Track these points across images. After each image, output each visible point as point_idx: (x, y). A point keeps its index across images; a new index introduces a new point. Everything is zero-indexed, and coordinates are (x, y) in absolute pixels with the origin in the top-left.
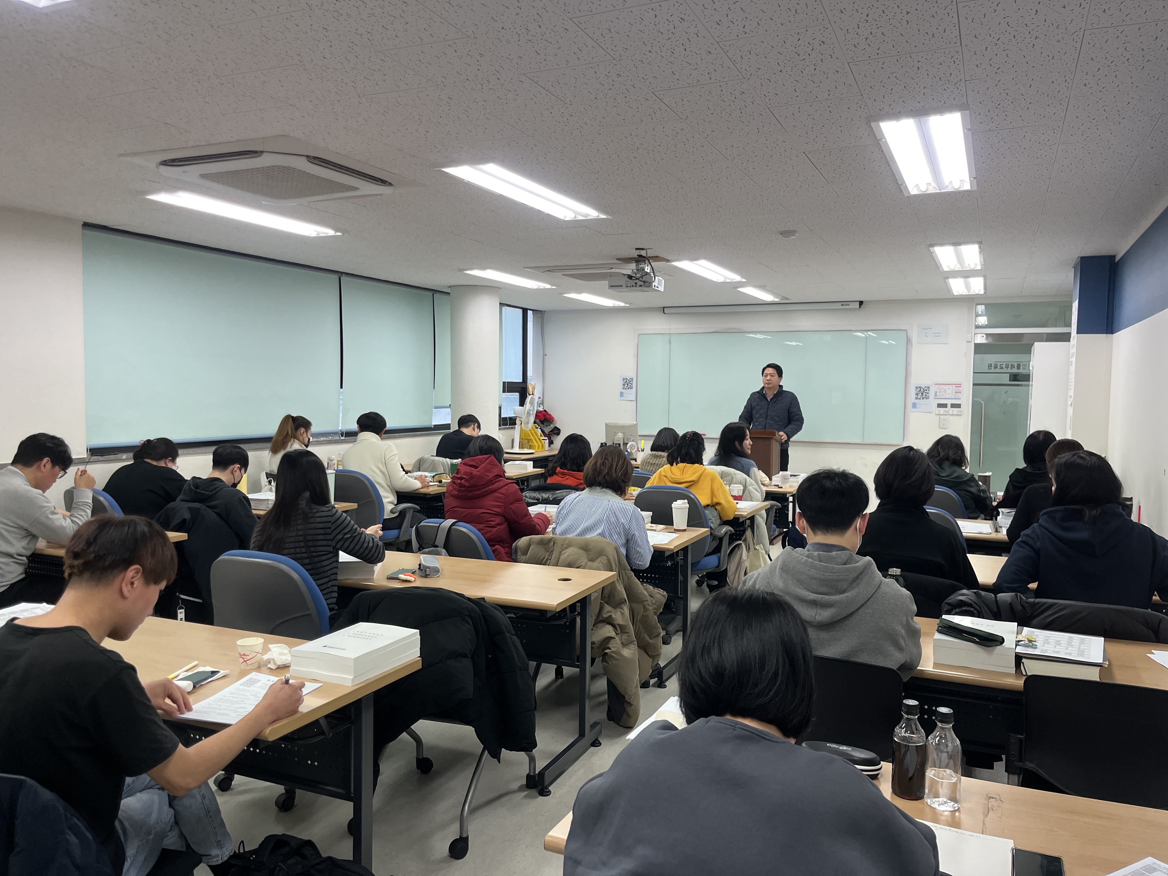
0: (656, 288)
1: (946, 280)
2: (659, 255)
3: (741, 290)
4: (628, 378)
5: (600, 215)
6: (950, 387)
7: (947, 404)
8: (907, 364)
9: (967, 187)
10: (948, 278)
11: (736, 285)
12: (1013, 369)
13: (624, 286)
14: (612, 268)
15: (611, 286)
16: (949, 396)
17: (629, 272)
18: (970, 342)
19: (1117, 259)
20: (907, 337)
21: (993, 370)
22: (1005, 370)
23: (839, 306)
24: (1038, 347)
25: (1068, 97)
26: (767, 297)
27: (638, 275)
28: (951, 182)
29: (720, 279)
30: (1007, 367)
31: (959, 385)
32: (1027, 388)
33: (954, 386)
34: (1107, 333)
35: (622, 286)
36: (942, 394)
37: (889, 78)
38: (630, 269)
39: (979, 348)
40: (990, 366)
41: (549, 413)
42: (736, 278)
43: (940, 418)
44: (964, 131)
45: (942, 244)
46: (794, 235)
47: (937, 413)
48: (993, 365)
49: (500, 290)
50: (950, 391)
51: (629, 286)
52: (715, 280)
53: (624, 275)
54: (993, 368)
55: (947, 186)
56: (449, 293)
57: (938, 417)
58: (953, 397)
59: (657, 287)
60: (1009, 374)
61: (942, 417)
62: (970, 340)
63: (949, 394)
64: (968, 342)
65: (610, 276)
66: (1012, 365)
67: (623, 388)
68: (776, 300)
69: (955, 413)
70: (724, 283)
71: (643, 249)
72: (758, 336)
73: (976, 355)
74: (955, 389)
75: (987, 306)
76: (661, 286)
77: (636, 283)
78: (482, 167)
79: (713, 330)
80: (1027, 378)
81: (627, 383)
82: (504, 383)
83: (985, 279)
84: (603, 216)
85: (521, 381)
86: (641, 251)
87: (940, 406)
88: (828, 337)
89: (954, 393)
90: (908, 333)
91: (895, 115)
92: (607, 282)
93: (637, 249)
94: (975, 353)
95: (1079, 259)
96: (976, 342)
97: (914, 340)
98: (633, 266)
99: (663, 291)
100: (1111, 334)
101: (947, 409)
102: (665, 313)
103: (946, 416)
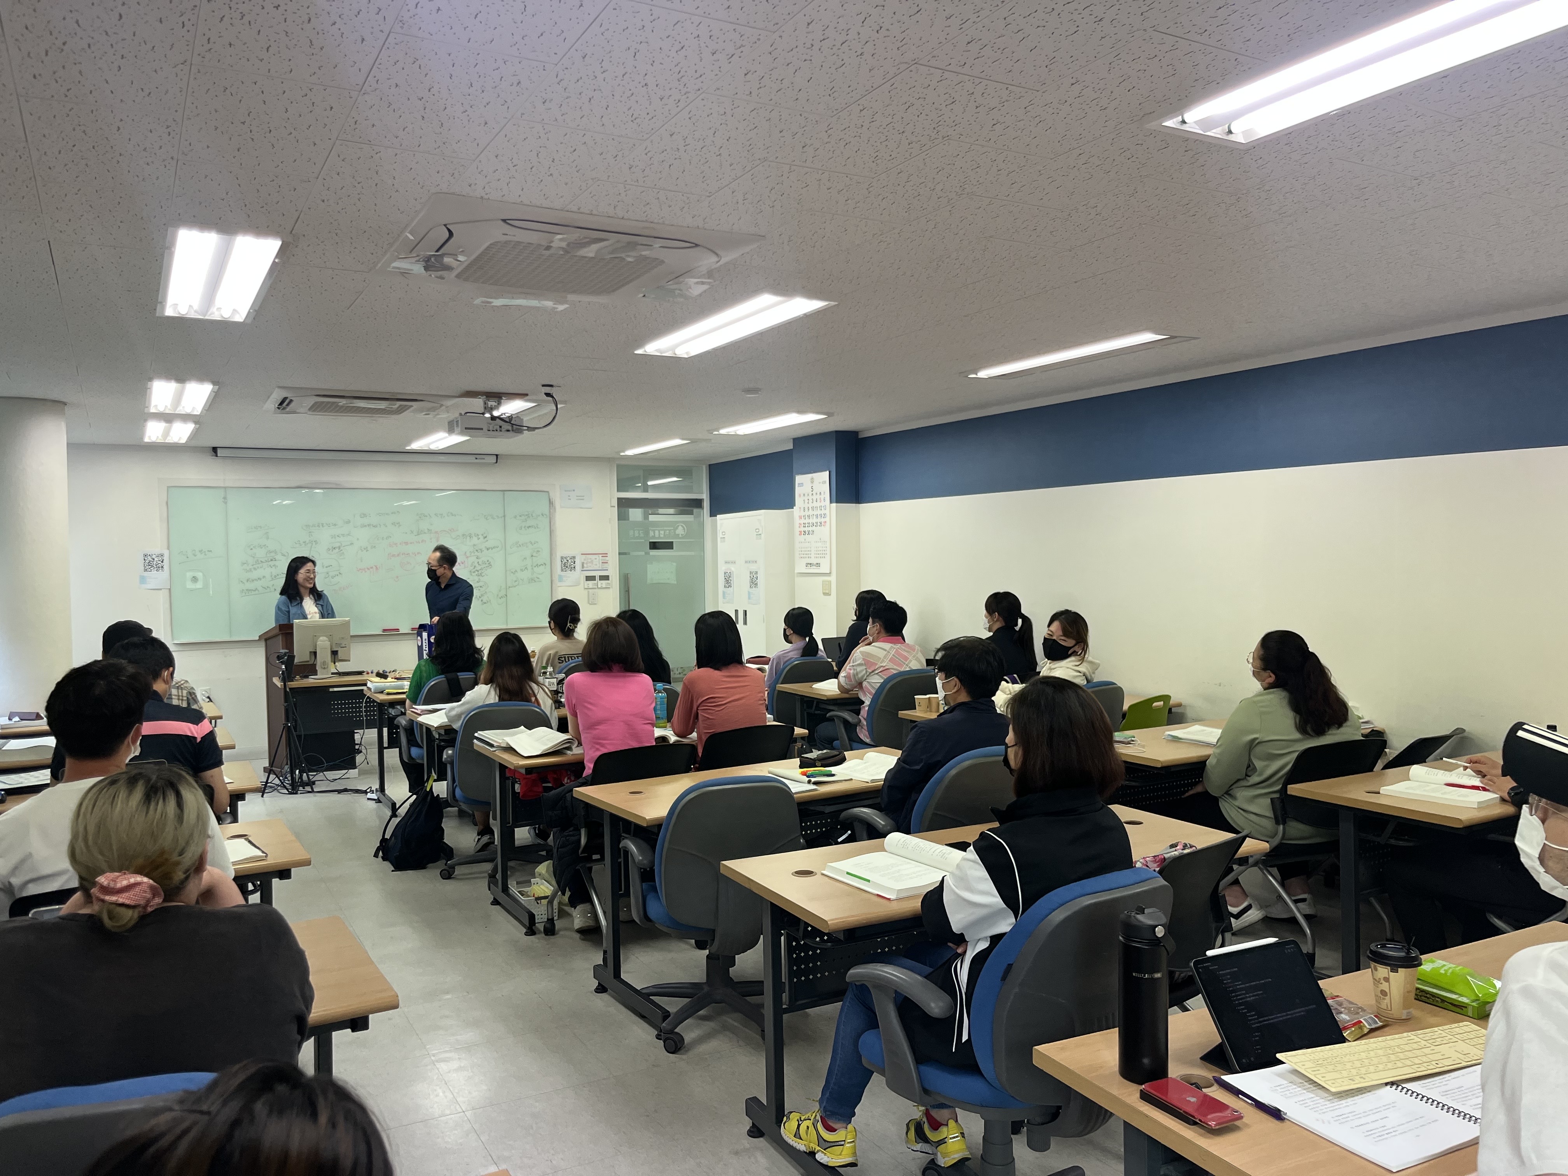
6: (596, 556)
7: (595, 577)
8: (551, 532)
15: (466, 428)
16: (596, 567)
18: (614, 507)
19: (864, 436)
20: (550, 500)
23: (472, 459)
31: (605, 555)
33: (599, 556)
34: (856, 503)
36: (589, 565)
43: (589, 592)
47: (586, 587)
50: (597, 561)
57: (586, 591)
58: (600, 568)
61: (590, 590)
63: (597, 564)
69: (604, 586)
73: (620, 521)
74: (602, 560)
79: (296, 484)
87: (589, 578)
89: (601, 563)
90: (550, 495)
93: (543, 386)
95: (834, 432)
97: (557, 504)
100: (859, 503)
101: (596, 582)
102: (217, 456)
103: (594, 590)
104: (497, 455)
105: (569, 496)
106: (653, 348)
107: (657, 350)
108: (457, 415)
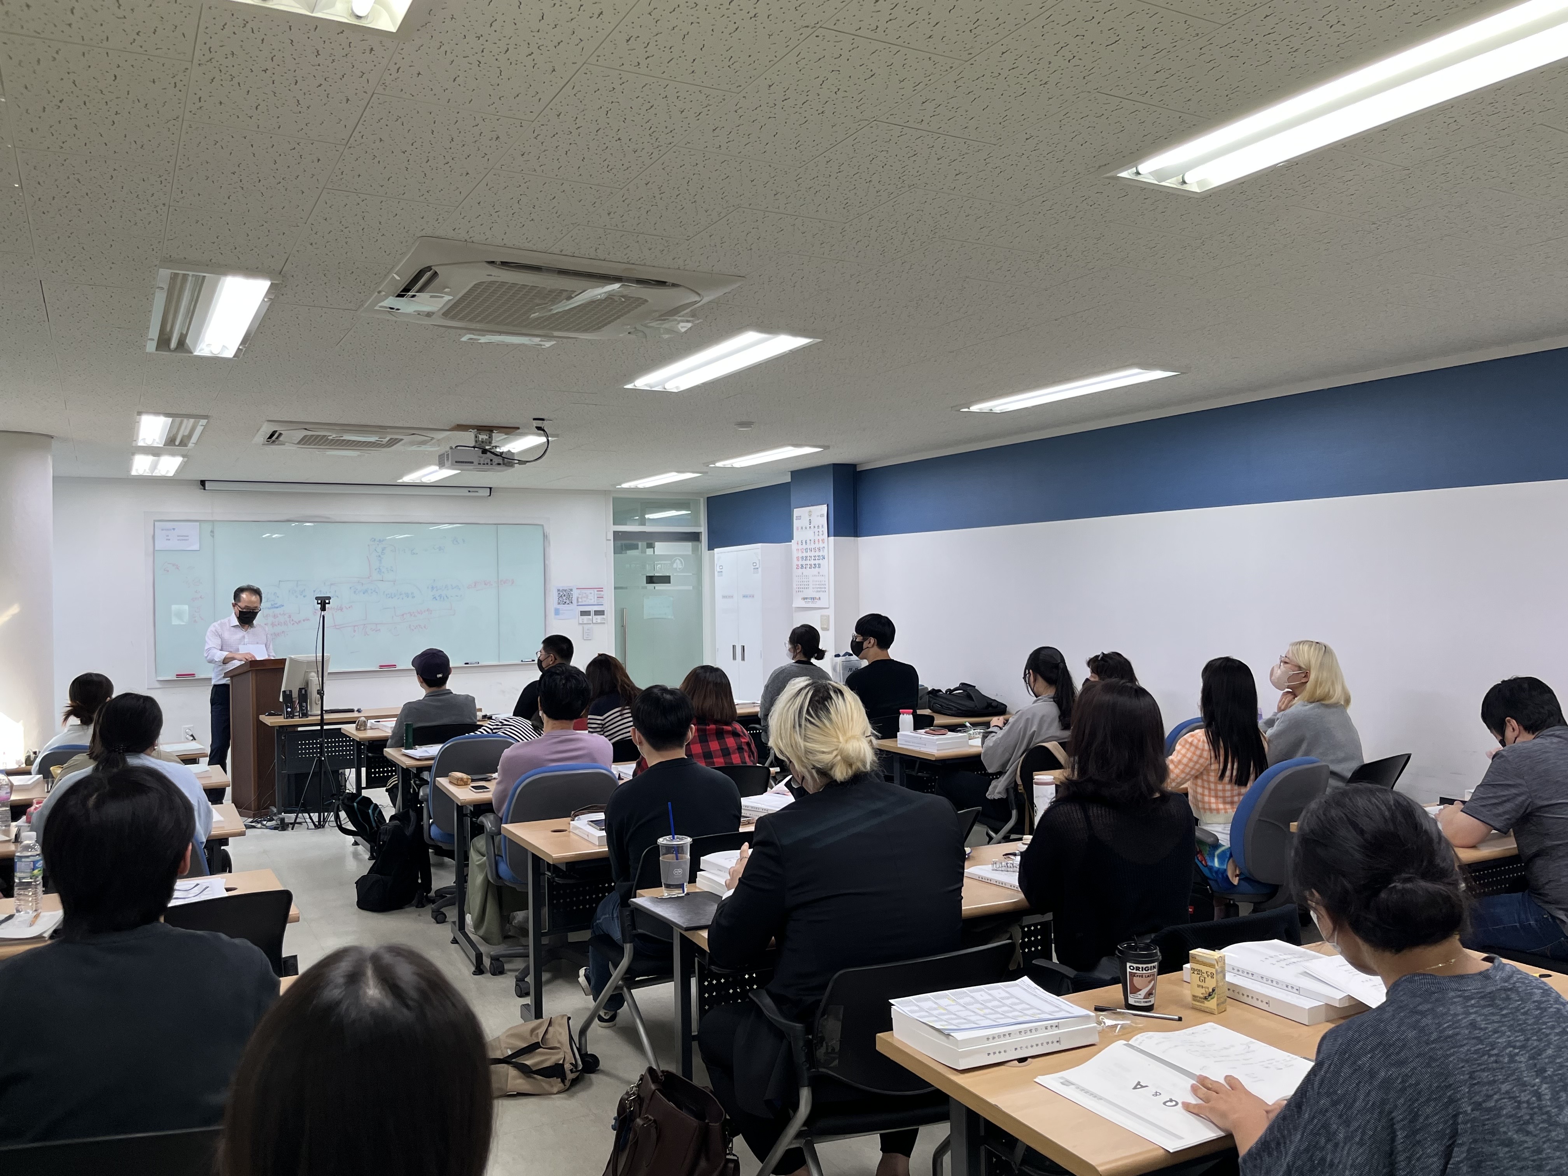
6: (591, 591)
7: (589, 612)
8: (546, 565)
13: (476, 463)
15: (456, 462)
16: (592, 602)
18: (610, 540)
20: (544, 533)
23: (465, 492)
31: (600, 589)
33: (596, 590)
34: (853, 536)
35: (472, 463)
36: (584, 599)
43: (583, 628)
47: (581, 622)
50: (592, 597)
51: (482, 463)
57: (581, 627)
58: (596, 603)
61: (585, 626)
62: (609, 538)
63: (591, 600)
64: (607, 540)
69: (599, 621)
74: (598, 594)
77: (491, 460)
79: (285, 518)
86: (541, 422)
87: (584, 613)
89: (596, 598)
90: (545, 528)
93: (534, 419)
94: (614, 553)
97: (552, 538)
100: (857, 537)
101: (590, 617)
102: (205, 489)
103: (589, 626)
104: (490, 488)
106: (643, 382)
107: (646, 385)
108: (448, 449)
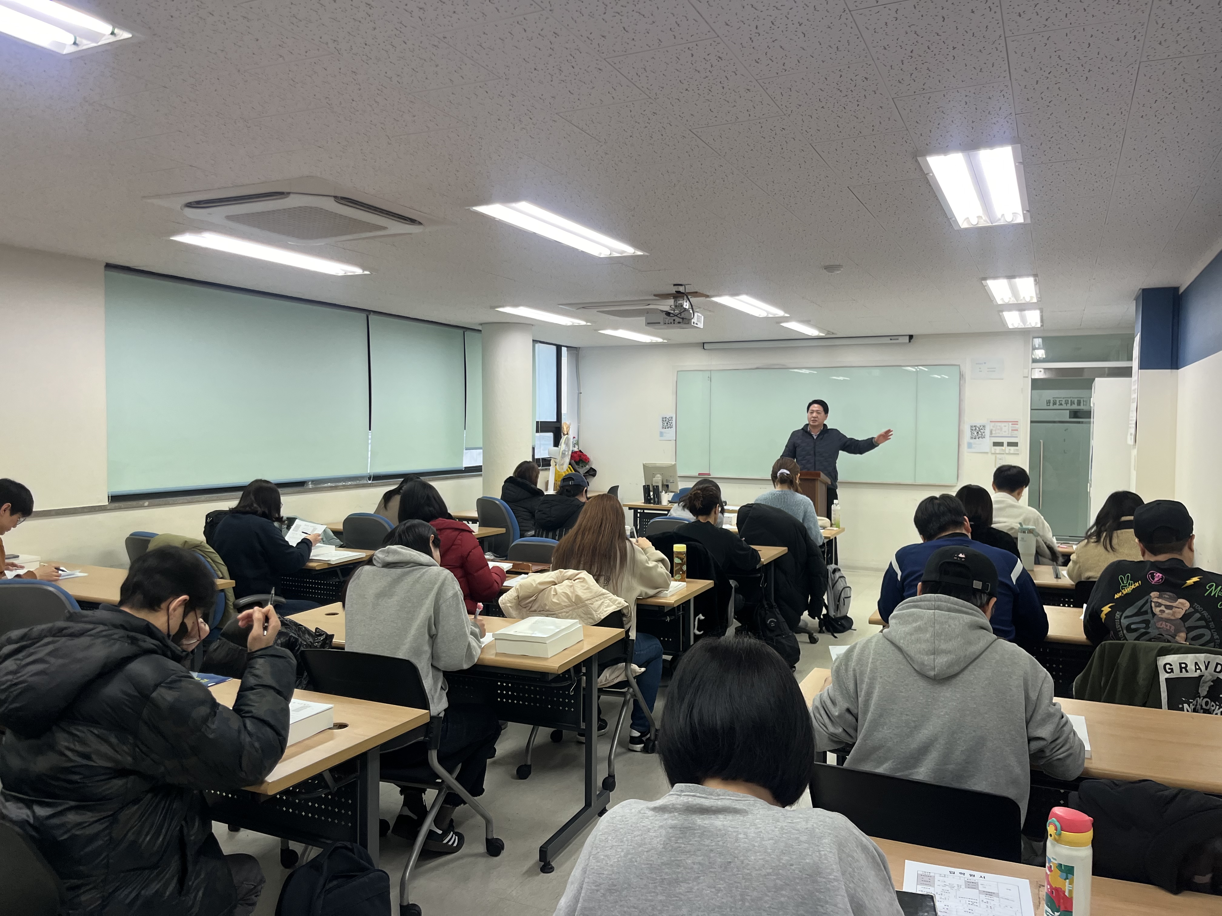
0: (695, 325)
1: (1001, 314)
2: (698, 291)
3: (785, 325)
4: (668, 417)
5: (636, 251)
6: (1006, 424)
7: (1003, 443)
8: (960, 401)
9: (1020, 220)
10: (1002, 311)
11: (778, 320)
12: (1073, 405)
13: (662, 323)
14: (649, 304)
15: (648, 323)
16: (1006, 434)
17: (667, 308)
18: (1027, 377)
19: (1181, 290)
20: (960, 372)
21: (1051, 407)
22: (1064, 407)
23: (887, 340)
24: (1099, 382)
25: (1124, 130)
26: (812, 332)
27: (677, 312)
28: (1003, 215)
29: (763, 314)
30: (1067, 403)
31: (1015, 423)
32: (1089, 425)
33: (1010, 423)
34: (1172, 368)
35: (659, 323)
36: (997, 431)
37: (936, 113)
38: (667, 305)
39: (1036, 384)
40: (1048, 402)
41: (585, 453)
42: (780, 313)
43: (996, 457)
44: (1016, 166)
45: (995, 277)
46: (838, 270)
47: (993, 452)
48: (1052, 402)
49: (533, 327)
50: (1006, 429)
51: (667, 323)
52: (757, 315)
53: (662, 311)
54: (1051, 404)
55: (999, 220)
56: (481, 331)
57: (994, 456)
58: (1010, 435)
59: (697, 324)
60: (1068, 411)
61: (998, 456)
62: (1027, 376)
63: (1005, 432)
64: (1024, 377)
65: (648, 313)
66: (1071, 401)
67: (663, 428)
68: (822, 334)
69: (1012, 452)
70: (766, 319)
71: (681, 285)
72: (803, 371)
73: (1034, 391)
74: (1012, 427)
75: (1044, 339)
76: (701, 323)
77: (674, 320)
78: (514, 205)
79: (755, 366)
80: (1088, 414)
81: (667, 423)
82: (537, 422)
83: (1042, 312)
84: (639, 253)
85: (555, 420)
86: (679, 287)
87: (996, 444)
88: (876, 372)
89: (1010, 430)
90: (962, 368)
91: (944, 150)
92: (643, 319)
93: (675, 285)
94: (1032, 389)
95: (1141, 291)
96: (1033, 377)
97: (968, 376)
98: (671, 302)
99: (702, 327)
100: (1176, 369)
101: (1003, 448)
102: (706, 349)
103: (1003, 456)
104: (911, 337)
105: (980, 368)
